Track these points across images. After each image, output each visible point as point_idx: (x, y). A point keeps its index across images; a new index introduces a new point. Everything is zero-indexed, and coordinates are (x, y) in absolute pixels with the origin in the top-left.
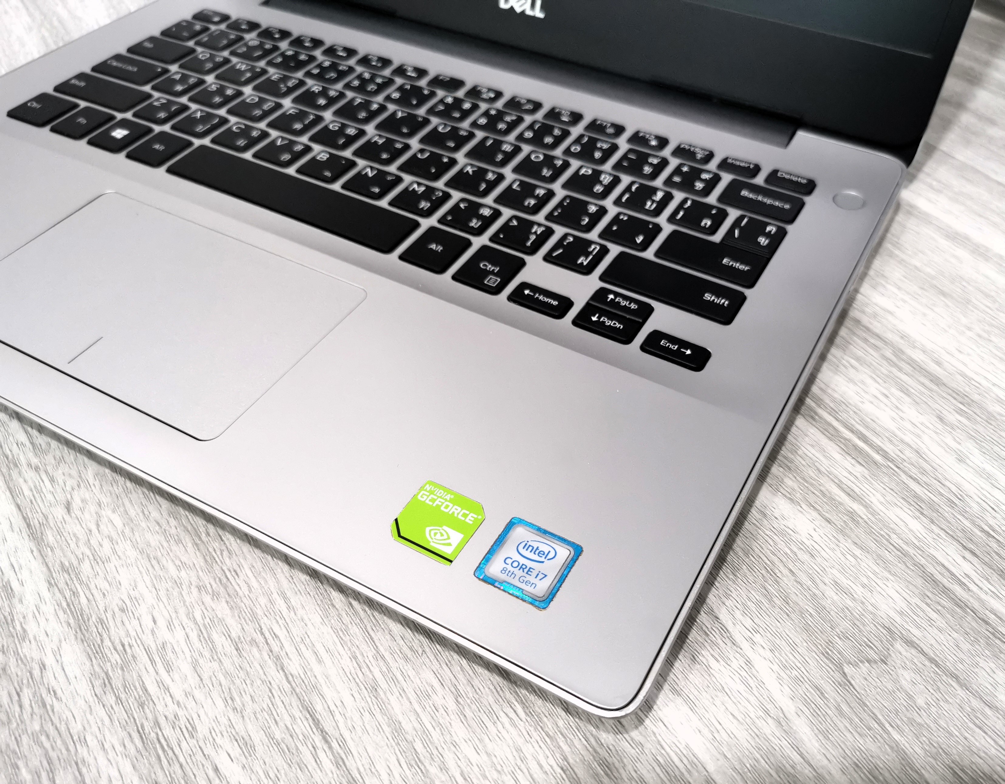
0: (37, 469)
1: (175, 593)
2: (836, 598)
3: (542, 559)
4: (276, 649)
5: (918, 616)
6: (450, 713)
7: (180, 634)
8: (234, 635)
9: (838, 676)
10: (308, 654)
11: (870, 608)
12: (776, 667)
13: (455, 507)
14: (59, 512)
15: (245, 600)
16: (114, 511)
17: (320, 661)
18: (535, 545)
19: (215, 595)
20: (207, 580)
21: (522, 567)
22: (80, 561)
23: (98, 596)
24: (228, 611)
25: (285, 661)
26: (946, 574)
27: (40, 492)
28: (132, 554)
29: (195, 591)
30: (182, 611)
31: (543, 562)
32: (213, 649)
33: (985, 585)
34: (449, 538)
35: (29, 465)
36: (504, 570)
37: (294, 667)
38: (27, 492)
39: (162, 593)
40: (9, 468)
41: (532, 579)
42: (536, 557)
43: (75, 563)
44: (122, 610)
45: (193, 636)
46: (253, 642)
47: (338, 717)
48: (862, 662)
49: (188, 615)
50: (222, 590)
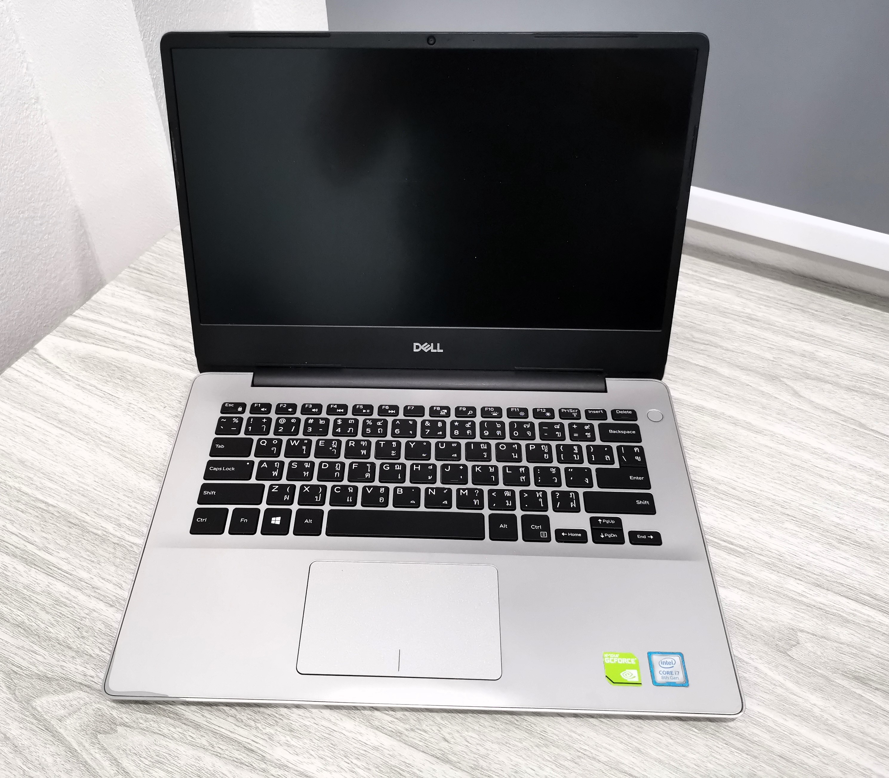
0: (412, 730)
1: (530, 753)
2: (767, 624)
3: (672, 666)
4: (590, 755)
5: (798, 618)
6: (673, 745)
7: (548, 769)
8: (569, 758)
9: (788, 658)
10: (603, 750)
11: (781, 623)
12: (766, 665)
13: (623, 659)
14: (444, 745)
15: (559, 741)
16: (467, 731)
17: (611, 751)
18: (665, 660)
19: (546, 746)
20: (537, 741)
21: (668, 673)
22: (477, 761)
23: (501, 772)
24: (557, 750)
25: (597, 758)
26: (796, 594)
27: (426, 740)
28: (495, 746)
29: (536, 748)
30: (539, 759)
31: (673, 667)
32: (567, 769)
33: (811, 592)
34: (632, 674)
35: (407, 730)
36: (662, 678)
37: (603, 758)
38: (421, 743)
39: (524, 756)
40: (399, 736)
41: (674, 676)
42: (669, 666)
43: (475, 763)
44: (516, 772)
45: (554, 767)
46: (579, 757)
47: (636, 768)
48: (792, 647)
49: (543, 760)
50: (547, 742)
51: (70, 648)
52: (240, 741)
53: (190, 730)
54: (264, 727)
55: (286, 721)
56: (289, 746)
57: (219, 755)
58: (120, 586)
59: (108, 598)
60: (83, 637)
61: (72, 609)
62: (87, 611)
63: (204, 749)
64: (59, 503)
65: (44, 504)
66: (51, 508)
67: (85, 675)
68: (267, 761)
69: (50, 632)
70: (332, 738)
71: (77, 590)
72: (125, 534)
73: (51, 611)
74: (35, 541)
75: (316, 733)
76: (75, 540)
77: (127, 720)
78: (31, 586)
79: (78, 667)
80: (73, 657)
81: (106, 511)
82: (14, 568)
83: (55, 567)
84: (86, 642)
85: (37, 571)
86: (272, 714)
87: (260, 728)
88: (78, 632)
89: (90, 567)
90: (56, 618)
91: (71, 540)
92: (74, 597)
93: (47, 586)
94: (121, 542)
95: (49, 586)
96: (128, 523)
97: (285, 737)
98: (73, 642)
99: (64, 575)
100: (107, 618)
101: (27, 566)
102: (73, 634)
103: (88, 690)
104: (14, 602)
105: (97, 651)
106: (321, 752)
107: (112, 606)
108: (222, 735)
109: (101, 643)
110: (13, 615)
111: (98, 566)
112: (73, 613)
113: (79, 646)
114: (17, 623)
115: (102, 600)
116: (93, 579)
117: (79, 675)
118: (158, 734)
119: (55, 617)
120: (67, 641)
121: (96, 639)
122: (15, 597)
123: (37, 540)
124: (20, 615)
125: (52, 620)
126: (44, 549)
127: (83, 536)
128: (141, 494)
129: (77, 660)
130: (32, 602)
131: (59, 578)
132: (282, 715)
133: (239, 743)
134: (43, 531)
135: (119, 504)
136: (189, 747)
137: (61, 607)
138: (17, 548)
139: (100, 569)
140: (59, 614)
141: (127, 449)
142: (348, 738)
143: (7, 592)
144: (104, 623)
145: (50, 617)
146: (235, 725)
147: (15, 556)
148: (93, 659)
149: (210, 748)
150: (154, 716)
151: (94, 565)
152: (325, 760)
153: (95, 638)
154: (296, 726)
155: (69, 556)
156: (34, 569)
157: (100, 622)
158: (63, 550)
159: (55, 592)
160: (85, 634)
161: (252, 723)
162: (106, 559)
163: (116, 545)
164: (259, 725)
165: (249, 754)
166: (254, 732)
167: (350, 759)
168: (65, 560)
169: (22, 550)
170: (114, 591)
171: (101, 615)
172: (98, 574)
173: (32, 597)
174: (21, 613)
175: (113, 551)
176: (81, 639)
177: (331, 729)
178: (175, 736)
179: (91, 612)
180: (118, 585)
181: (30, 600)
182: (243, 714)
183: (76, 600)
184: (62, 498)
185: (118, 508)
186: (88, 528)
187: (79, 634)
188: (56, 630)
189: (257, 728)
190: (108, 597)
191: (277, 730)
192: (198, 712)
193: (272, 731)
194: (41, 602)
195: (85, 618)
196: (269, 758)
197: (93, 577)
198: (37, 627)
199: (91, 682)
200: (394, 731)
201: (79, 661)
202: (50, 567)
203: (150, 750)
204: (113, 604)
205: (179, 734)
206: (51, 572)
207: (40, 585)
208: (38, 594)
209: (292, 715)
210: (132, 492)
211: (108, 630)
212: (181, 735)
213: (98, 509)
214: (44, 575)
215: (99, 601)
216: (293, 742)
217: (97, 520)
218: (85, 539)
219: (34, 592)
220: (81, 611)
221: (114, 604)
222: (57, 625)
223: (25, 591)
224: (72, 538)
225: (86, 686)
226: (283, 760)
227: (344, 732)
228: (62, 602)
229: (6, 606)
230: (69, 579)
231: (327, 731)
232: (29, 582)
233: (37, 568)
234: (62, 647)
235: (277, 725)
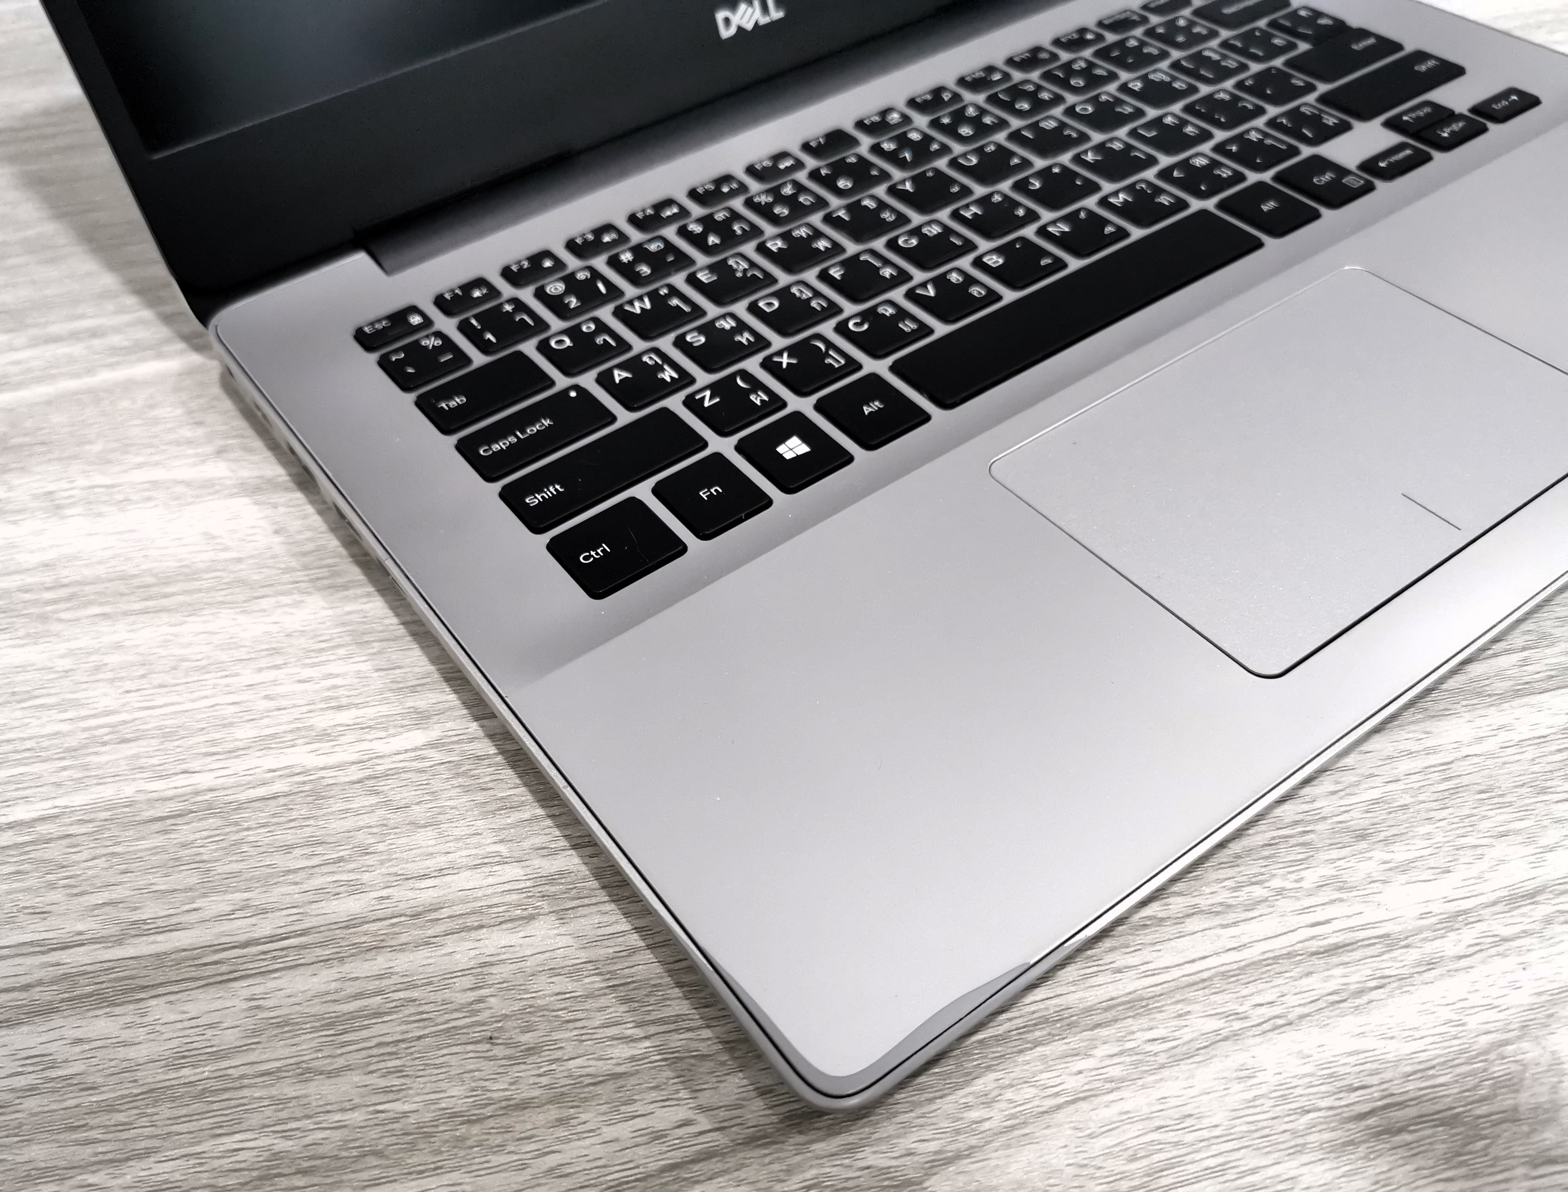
51: (524, 1105)
52: (1284, 951)
53: (1134, 1028)
54: (1293, 877)
55: (1320, 827)
56: (1404, 868)
57: (1280, 1022)
58: (497, 859)
59: (495, 910)
60: (532, 1050)
61: (412, 1010)
62: (468, 982)
63: (1226, 1039)
64: (58, 802)
65: (10, 833)
66: (43, 829)
67: (658, 1136)
68: (1406, 938)
69: (405, 1114)
70: (1465, 780)
71: (370, 955)
72: (365, 746)
73: (341, 1062)
74: (80, 933)
75: (1421, 798)
76: (216, 850)
77: (933, 1146)
78: (195, 1045)
79: (609, 1132)
80: (558, 1120)
81: (244, 733)
82: (78, 1041)
83: (224, 950)
84: (559, 1054)
85: (172, 998)
86: (1273, 838)
87: (1288, 885)
88: (499, 1051)
89: (345, 877)
90: (382, 1065)
91: (205, 857)
92: (380, 977)
93: (252, 1013)
94: (378, 768)
95: (257, 1007)
96: (345, 717)
97: (1370, 858)
98: (511, 1084)
99: (282, 949)
100: (548, 955)
101: (118, 1010)
102: (488, 1067)
103: (714, 1165)
104: (175, 1128)
105: (623, 1051)
106: (1484, 825)
107: (531, 918)
108: (1224, 975)
109: (603, 1026)
110: (216, 1163)
111: (370, 860)
112: (424, 1016)
113: (544, 1080)
114: (255, 1174)
115: (481, 927)
116: (388, 898)
117: (641, 1151)
118: (1059, 1107)
119: (372, 1068)
120: (489, 1095)
121: (579, 1024)
122: (165, 1111)
123: (80, 927)
124: (236, 1146)
125: (374, 1080)
126: (133, 932)
127: (236, 824)
128: (312, 641)
129: (584, 1117)
130: (246, 1082)
131: (271, 968)
132: (1296, 823)
133: (1289, 955)
134: (82, 894)
135: (267, 697)
136: (1184, 1066)
137: (367, 1027)
138: (26, 988)
139: (382, 862)
140: (375, 1051)
141: (150, 580)
142: (1491, 755)
143: (121, 1117)
144: (554, 972)
145: (356, 1079)
146: (1224, 926)
147: (47, 1011)
148: (633, 1081)
149: (1237, 1025)
150: (992, 1076)
151: (352, 866)
152: (1517, 832)
153: (571, 1026)
154: (1357, 819)
155: (246, 895)
156: (153, 1002)
157: (543, 979)
158: (204, 895)
159: (297, 1008)
160: (526, 1038)
161: (1258, 892)
162: (375, 830)
163: (371, 783)
164: (1276, 883)
165: (1345, 958)
166: (1284, 904)
167: (1559, 789)
168: (238, 914)
169: (52, 983)
170: (491, 880)
171: (523, 959)
172: (392, 879)
173: (230, 1071)
174: (238, 1137)
175: (373, 800)
176: (534, 1059)
177: (1434, 766)
178: (1115, 1072)
179: (481, 974)
180: (486, 861)
181: (238, 1083)
182: (1207, 890)
183: (395, 979)
184: (59, 785)
185: (271, 704)
186: (231, 798)
187: (509, 1052)
188: (418, 1094)
189: (1280, 892)
190: (490, 906)
191: (1334, 861)
192: (1095, 974)
193: (1328, 871)
194: (278, 1064)
195: (480, 1000)
196: (1398, 928)
197: (384, 893)
198: (337, 1135)
199: (702, 1139)
200: (1553, 673)
201: (589, 1116)
202: (204, 960)
203: (1098, 1162)
204: (525, 913)
205: (1116, 1060)
206: (224, 968)
207: (225, 1025)
208: (237, 1050)
209: (1317, 805)
210: (275, 651)
211: (587, 980)
212: (1128, 1059)
213: (213, 742)
214: (212, 992)
215: (474, 934)
216: (1400, 853)
217: (238, 765)
218: (248, 829)
219: (219, 1056)
220: (447, 994)
221: (530, 911)
222: (403, 1080)
223: (185, 1072)
224: (202, 850)
225: (694, 1161)
226: (1436, 908)
227: (1466, 751)
228: (352, 1016)
229: (159, 1157)
230: (304, 947)
231: (1436, 776)
232: (175, 1043)
233: (161, 990)
234: (491, 1123)
235: (1317, 850)
